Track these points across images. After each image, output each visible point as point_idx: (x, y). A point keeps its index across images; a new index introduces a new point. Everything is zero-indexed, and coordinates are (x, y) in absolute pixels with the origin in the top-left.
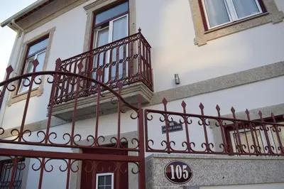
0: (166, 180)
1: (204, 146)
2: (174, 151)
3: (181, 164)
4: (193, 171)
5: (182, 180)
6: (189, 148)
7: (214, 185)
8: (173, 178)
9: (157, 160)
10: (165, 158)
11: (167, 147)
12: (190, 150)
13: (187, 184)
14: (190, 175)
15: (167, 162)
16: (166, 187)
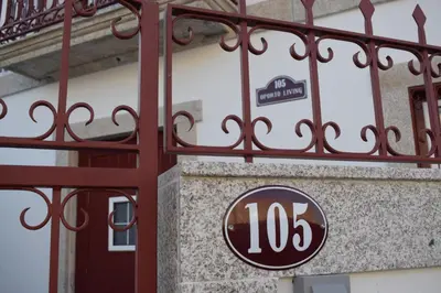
0: (228, 258)
1: (370, 134)
2: (266, 152)
3: (288, 198)
4: (331, 222)
5: (290, 257)
6: (319, 140)
7: (398, 269)
8: (255, 248)
9: (197, 187)
10: (229, 177)
11: (243, 137)
12: (321, 149)
13: (307, 269)
14: (319, 234)
15: (235, 190)
16: (226, 281)
